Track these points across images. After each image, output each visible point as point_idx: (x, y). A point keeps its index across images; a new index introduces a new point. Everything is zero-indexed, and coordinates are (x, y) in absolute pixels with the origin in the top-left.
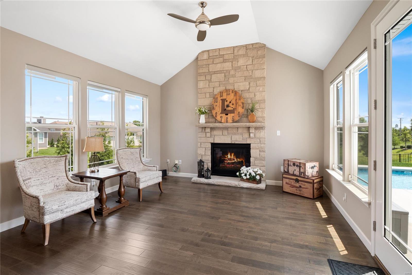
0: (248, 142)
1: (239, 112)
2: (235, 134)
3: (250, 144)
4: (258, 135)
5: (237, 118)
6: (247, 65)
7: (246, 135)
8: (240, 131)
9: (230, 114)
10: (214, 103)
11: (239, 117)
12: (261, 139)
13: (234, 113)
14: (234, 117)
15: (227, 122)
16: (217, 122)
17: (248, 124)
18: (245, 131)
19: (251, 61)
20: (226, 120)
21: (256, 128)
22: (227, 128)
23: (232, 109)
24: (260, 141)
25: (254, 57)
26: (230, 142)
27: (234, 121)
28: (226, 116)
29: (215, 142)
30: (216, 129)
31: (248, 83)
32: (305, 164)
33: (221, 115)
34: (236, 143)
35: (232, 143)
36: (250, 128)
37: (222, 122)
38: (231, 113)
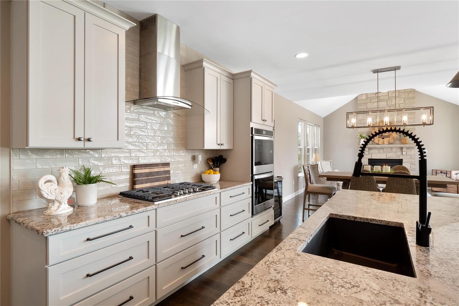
0: (401, 158)
1: (394, 137)
2: (389, 152)
3: (402, 160)
4: (409, 153)
5: (392, 141)
6: (399, 104)
7: (399, 153)
8: (394, 150)
9: (386, 138)
10: (372, 130)
11: (394, 140)
12: (412, 156)
13: (390, 138)
14: (389, 140)
15: (384, 144)
16: (374, 143)
17: (402, 146)
18: (399, 150)
19: (403, 101)
20: (383, 142)
21: (407, 148)
22: (383, 148)
23: (388, 135)
24: (411, 157)
25: (405, 98)
26: (385, 158)
27: (389, 143)
28: (383, 140)
29: (373, 158)
30: (374, 149)
31: (401, 116)
32: (451, 171)
33: (378, 139)
34: (390, 158)
35: (388, 158)
36: (403, 148)
37: (380, 144)
38: (387, 138)
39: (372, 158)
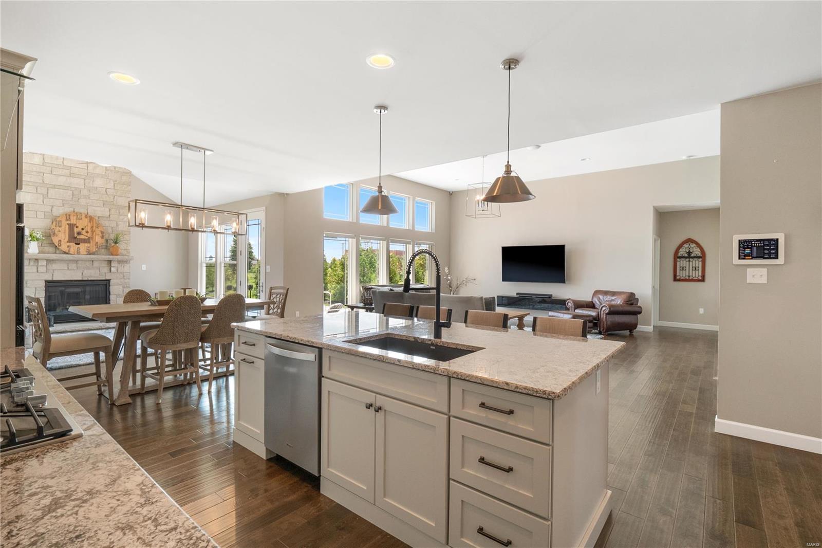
0: (108, 278)
1: (97, 243)
2: (88, 268)
3: (109, 281)
4: (120, 269)
5: (94, 249)
6: (106, 188)
7: (106, 270)
8: (96, 264)
9: (83, 244)
10: (56, 226)
11: (97, 248)
12: (125, 274)
13: (89, 243)
14: (89, 247)
15: (78, 253)
16: (58, 252)
17: (111, 257)
18: (105, 265)
19: (113, 185)
20: (77, 251)
21: (119, 262)
22: (76, 261)
23: (87, 238)
24: (124, 276)
25: (116, 181)
26: (81, 279)
27: (89, 253)
28: (77, 246)
29: (55, 279)
30: (57, 261)
31: (108, 209)
33: (68, 244)
34: (89, 279)
35: (84, 279)
36: (112, 262)
37: (71, 253)
38: (85, 243)
39: (53, 278)
